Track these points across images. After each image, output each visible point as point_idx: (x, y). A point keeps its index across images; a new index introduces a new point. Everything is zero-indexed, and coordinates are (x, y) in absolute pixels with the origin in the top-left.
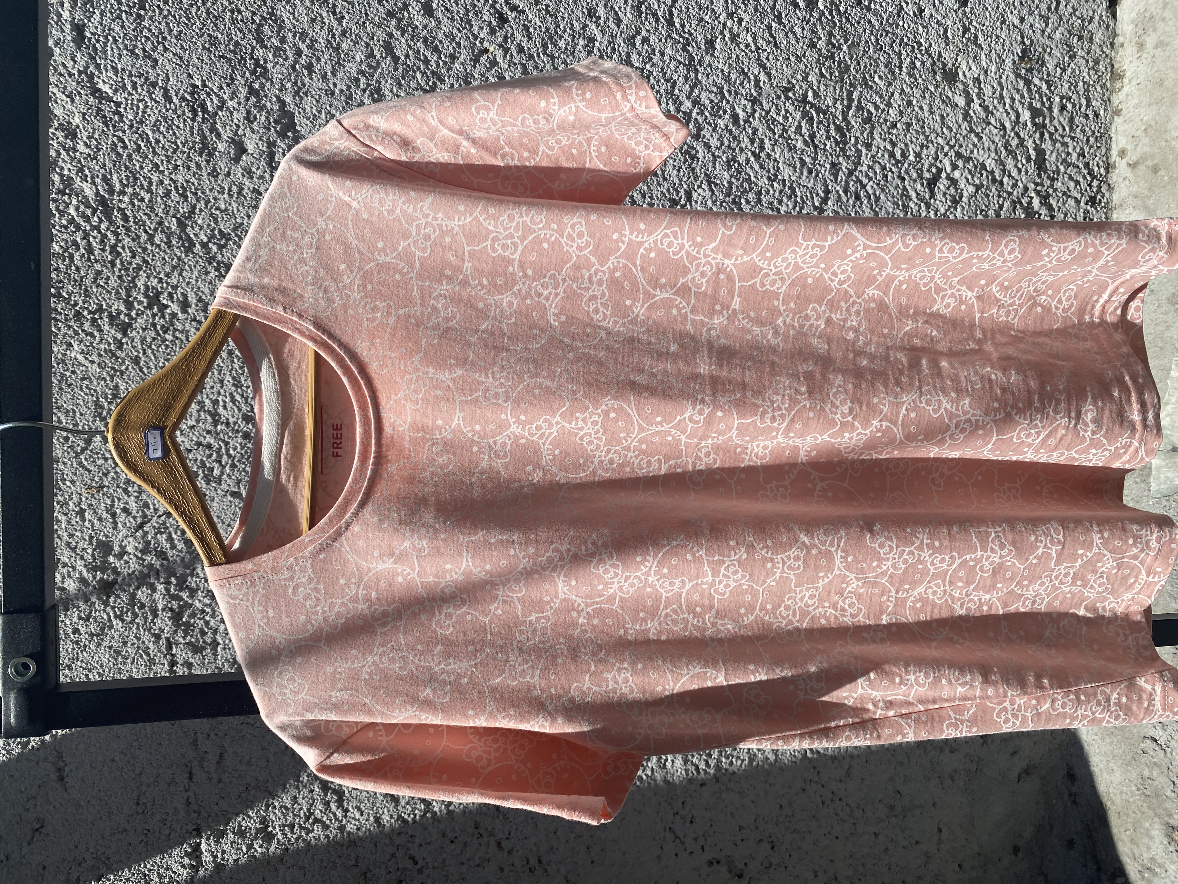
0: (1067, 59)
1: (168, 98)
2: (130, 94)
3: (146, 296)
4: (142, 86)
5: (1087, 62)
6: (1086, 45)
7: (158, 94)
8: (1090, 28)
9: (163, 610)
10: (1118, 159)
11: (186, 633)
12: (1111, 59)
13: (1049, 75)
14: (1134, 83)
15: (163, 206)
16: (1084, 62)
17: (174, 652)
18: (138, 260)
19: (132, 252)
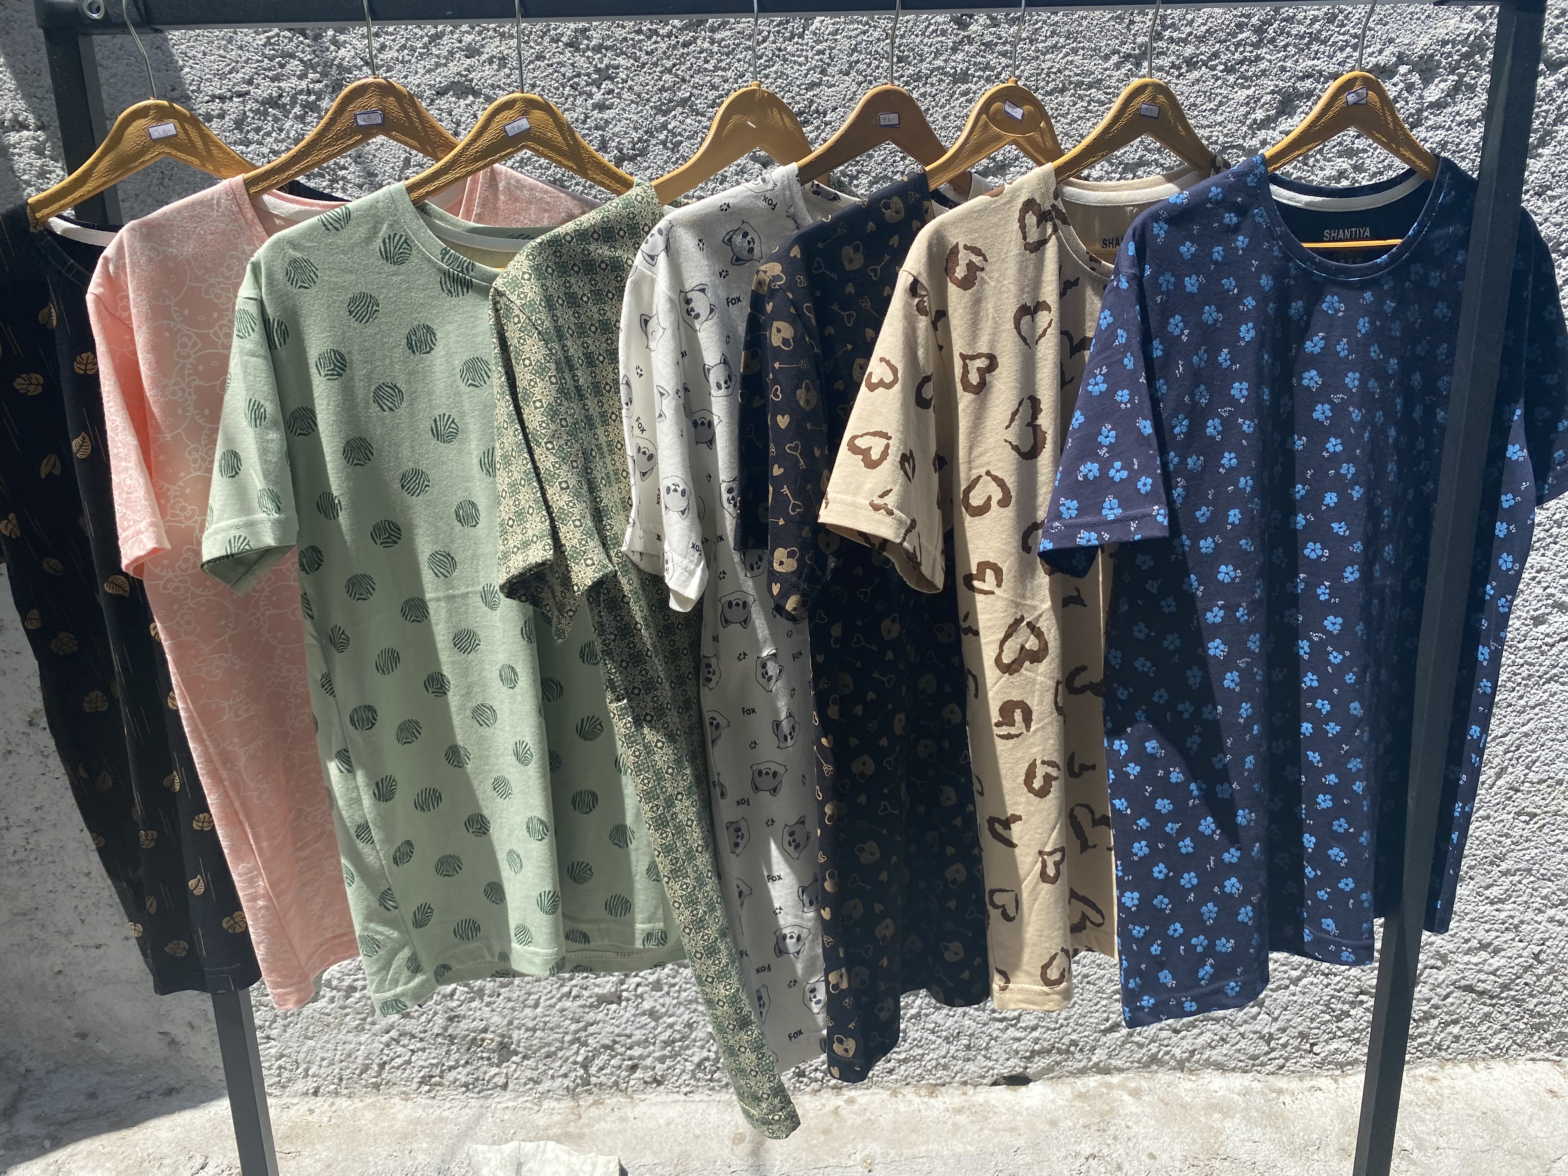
0: (944, 1034)
1: (812, 86)
2: (812, 47)
3: (608, 67)
4: (821, 60)
5: (944, 1057)
6: (961, 1054)
7: (815, 77)
8: (979, 1057)
9: (279, 88)
10: (845, 1097)
11: (256, 112)
12: (950, 1083)
13: (927, 1015)
14: (922, 1107)
15: (701, 83)
16: (943, 1053)
17: (235, 99)
18: (644, 58)
19: (652, 52)
